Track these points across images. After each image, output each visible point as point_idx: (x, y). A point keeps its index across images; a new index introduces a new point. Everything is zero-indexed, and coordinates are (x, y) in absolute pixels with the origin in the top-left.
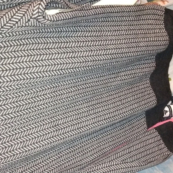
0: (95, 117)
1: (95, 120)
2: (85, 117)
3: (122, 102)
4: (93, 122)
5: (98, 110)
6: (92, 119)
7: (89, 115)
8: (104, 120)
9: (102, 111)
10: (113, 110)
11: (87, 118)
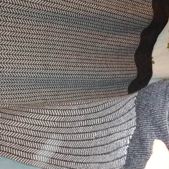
0: (81, 70)
1: (80, 73)
2: (73, 67)
3: (107, 65)
4: (78, 73)
5: (85, 65)
6: (78, 71)
7: (76, 66)
8: (88, 75)
9: (88, 67)
10: (98, 69)
11: (74, 68)
